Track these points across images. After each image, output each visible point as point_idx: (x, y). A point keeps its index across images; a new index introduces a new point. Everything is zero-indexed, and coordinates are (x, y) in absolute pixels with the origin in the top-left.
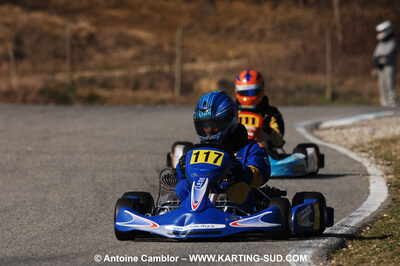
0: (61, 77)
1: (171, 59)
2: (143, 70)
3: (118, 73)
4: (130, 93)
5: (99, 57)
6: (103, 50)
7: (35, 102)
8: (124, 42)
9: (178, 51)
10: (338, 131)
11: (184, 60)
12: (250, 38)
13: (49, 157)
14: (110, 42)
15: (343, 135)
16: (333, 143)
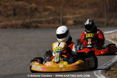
0: (27, 21)
1: (59, 15)
2: (51, 18)
3: (44, 19)
4: (47, 25)
5: (38, 14)
6: (39, 12)
7: (20, 28)
8: (45, 10)
9: (61, 12)
10: (108, 35)
11: (63, 15)
12: (82, 8)
13: (24, 44)
14: (41, 10)
15: (110, 36)
16: (107, 38)
